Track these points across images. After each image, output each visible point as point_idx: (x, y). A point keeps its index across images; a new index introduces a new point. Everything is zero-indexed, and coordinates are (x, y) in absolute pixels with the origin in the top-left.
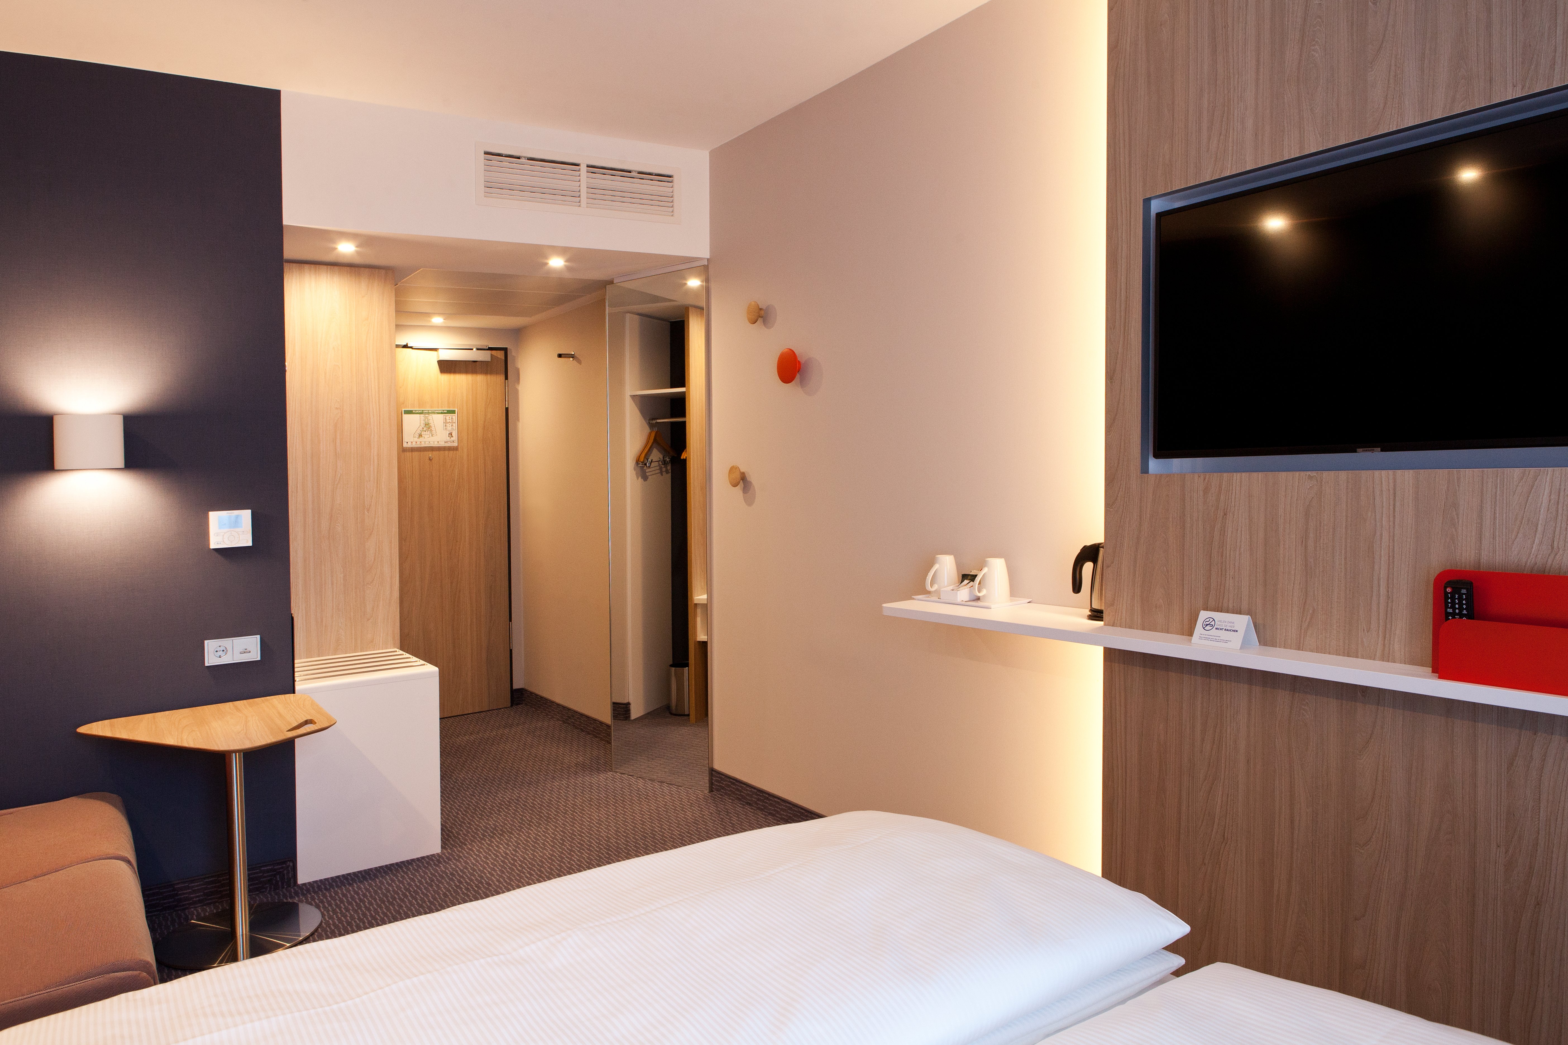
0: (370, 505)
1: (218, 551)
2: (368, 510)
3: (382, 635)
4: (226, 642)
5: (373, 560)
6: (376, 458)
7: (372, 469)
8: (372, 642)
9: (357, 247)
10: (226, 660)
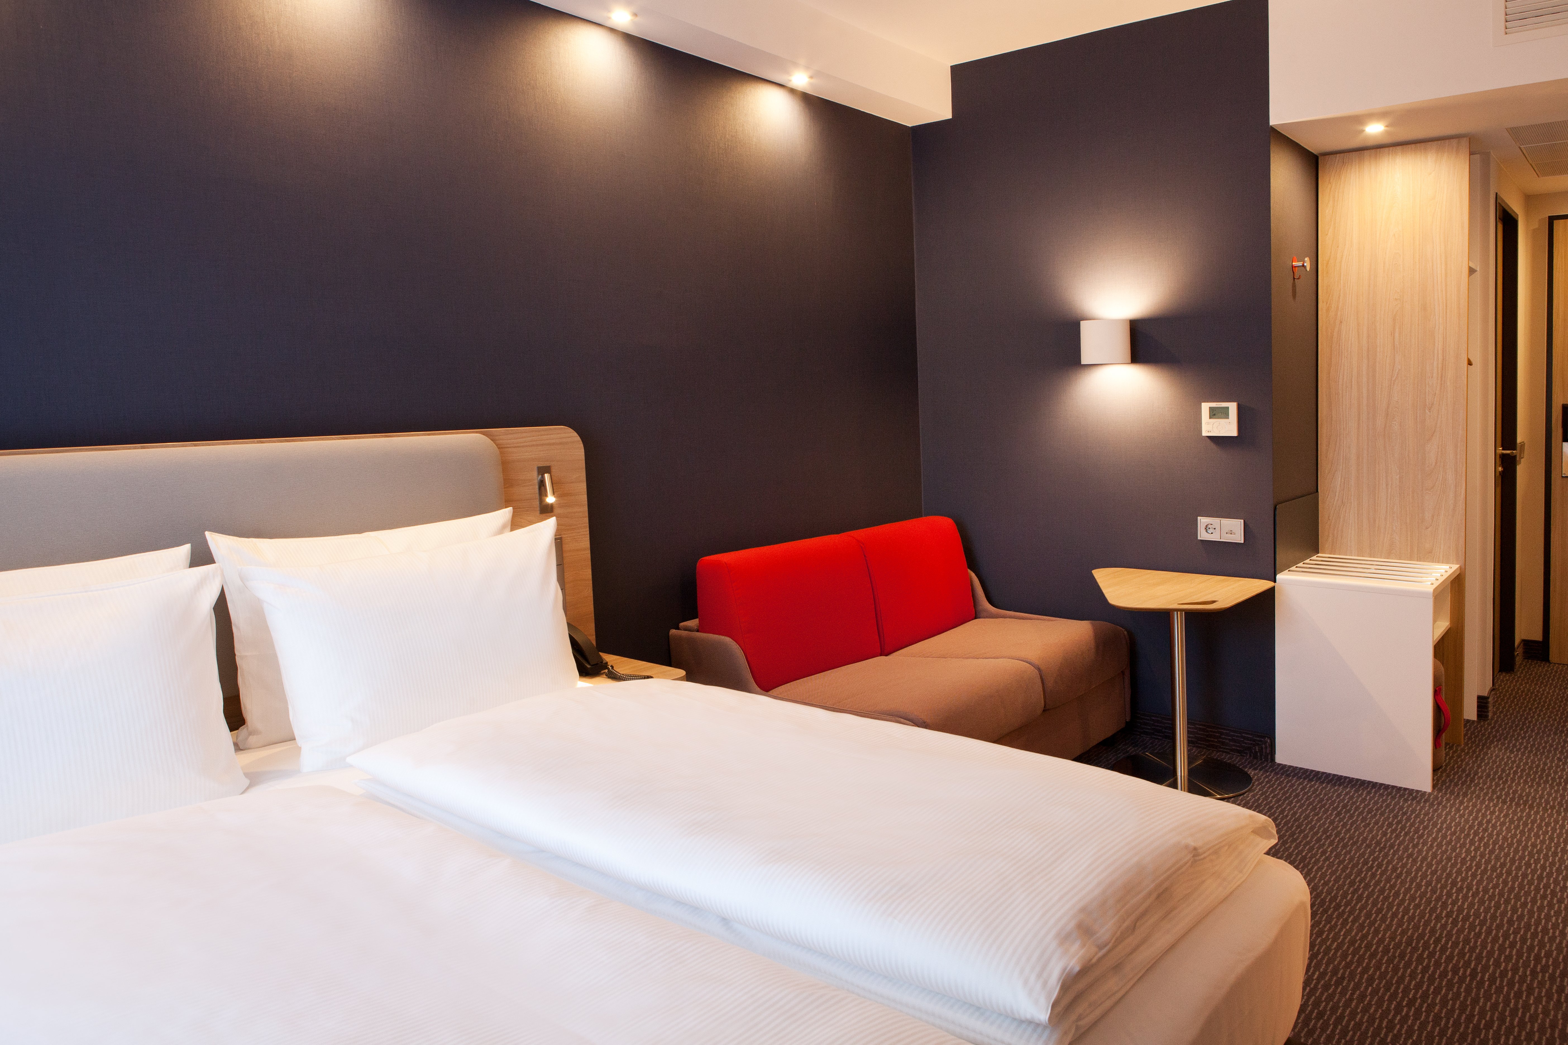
0: (1432, 404)
1: (1211, 438)
2: (1430, 410)
3: (1442, 547)
4: (1214, 521)
5: (1434, 464)
6: (1440, 352)
7: (1435, 363)
8: (1430, 552)
9: (1387, 126)
10: (1215, 537)
